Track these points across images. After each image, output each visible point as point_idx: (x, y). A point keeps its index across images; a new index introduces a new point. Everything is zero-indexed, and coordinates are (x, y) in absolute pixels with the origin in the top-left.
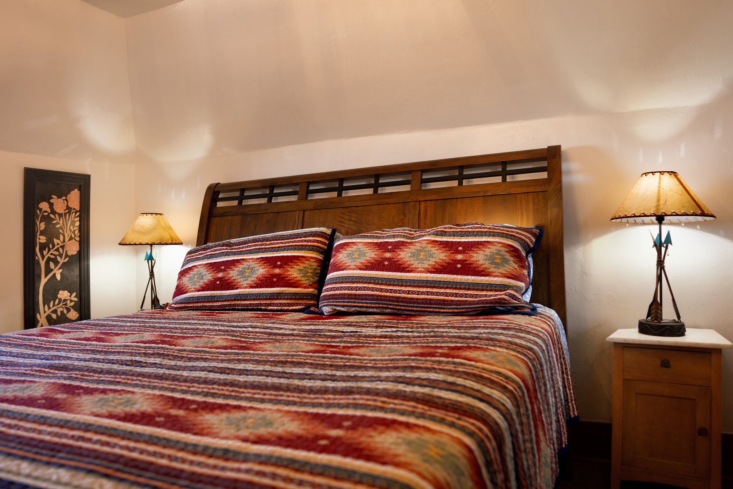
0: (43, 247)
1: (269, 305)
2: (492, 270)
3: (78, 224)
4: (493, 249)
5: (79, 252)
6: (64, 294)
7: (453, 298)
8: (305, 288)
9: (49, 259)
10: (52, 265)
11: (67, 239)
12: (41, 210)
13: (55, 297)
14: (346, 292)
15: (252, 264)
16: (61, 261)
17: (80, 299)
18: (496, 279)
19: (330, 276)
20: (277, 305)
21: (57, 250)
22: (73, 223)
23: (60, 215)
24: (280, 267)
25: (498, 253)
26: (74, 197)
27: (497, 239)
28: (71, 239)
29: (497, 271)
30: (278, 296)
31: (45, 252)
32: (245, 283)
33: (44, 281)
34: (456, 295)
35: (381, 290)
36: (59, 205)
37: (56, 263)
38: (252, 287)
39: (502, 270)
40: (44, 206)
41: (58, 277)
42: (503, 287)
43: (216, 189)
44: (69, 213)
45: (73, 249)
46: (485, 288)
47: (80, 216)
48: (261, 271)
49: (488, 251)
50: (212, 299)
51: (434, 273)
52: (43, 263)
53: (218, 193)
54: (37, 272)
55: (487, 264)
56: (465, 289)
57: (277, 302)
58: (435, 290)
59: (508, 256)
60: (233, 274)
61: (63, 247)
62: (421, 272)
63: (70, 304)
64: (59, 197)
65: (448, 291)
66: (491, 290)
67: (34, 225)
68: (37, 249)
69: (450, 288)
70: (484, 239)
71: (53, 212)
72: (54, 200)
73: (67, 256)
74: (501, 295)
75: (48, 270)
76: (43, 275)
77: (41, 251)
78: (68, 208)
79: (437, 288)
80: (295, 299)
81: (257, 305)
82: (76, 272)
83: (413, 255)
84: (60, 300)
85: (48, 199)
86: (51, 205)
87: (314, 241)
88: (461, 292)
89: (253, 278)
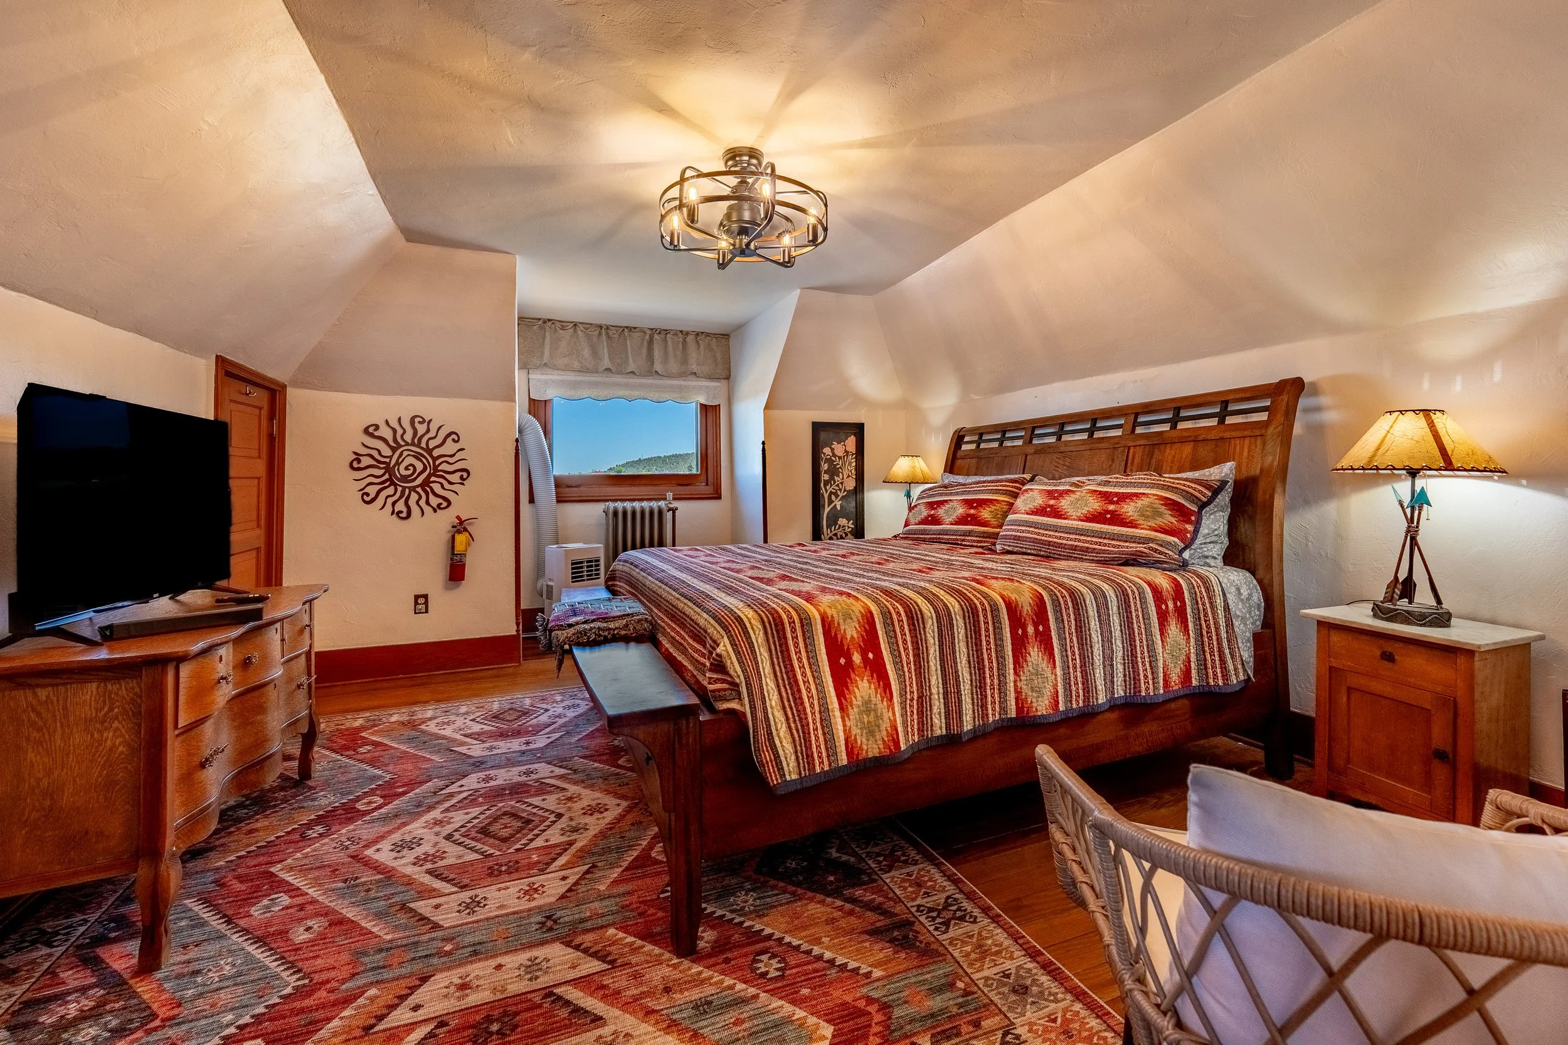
0: (826, 483)
1: (963, 540)
2: (1141, 522)
3: (854, 464)
4: (1145, 501)
5: (855, 488)
6: (842, 521)
7: (1096, 547)
8: (993, 528)
9: (831, 493)
10: (833, 497)
11: (845, 477)
12: (824, 454)
13: (836, 523)
14: (1013, 533)
15: (955, 504)
16: (841, 494)
17: (856, 526)
18: (1142, 531)
19: (1011, 517)
20: (968, 541)
21: (838, 485)
22: (850, 464)
23: (840, 458)
24: (975, 508)
25: (1151, 505)
26: (851, 442)
27: (1154, 492)
28: (849, 476)
29: (1146, 524)
30: (970, 533)
31: (828, 487)
32: (948, 520)
33: (827, 510)
34: (1100, 544)
35: (1038, 534)
36: (839, 449)
37: (837, 496)
38: (952, 524)
39: (1152, 523)
40: (827, 451)
41: (839, 507)
42: (1146, 540)
43: (961, 434)
44: (847, 455)
45: (851, 484)
46: (1129, 539)
47: (856, 458)
48: (961, 510)
49: (1140, 503)
50: (924, 532)
51: (1084, 521)
52: (826, 496)
53: (963, 437)
54: (822, 502)
55: (1135, 516)
56: (1109, 539)
57: (969, 538)
58: (1082, 538)
59: (1163, 509)
60: (941, 512)
61: (842, 483)
62: (1074, 520)
63: (847, 530)
64: (839, 443)
65: (1094, 539)
66: (1134, 542)
67: (819, 465)
68: (822, 485)
69: (1096, 537)
70: (1141, 491)
71: (834, 455)
72: (835, 445)
73: (845, 490)
74: (1141, 548)
75: (830, 502)
76: (826, 505)
77: (825, 486)
78: (846, 451)
79: (1085, 535)
80: (983, 537)
81: (954, 540)
82: (853, 504)
83: (1072, 503)
84: (840, 526)
85: (830, 445)
86: (832, 450)
87: (1012, 487)
88: (1106, 541)
89: (953, 517)
